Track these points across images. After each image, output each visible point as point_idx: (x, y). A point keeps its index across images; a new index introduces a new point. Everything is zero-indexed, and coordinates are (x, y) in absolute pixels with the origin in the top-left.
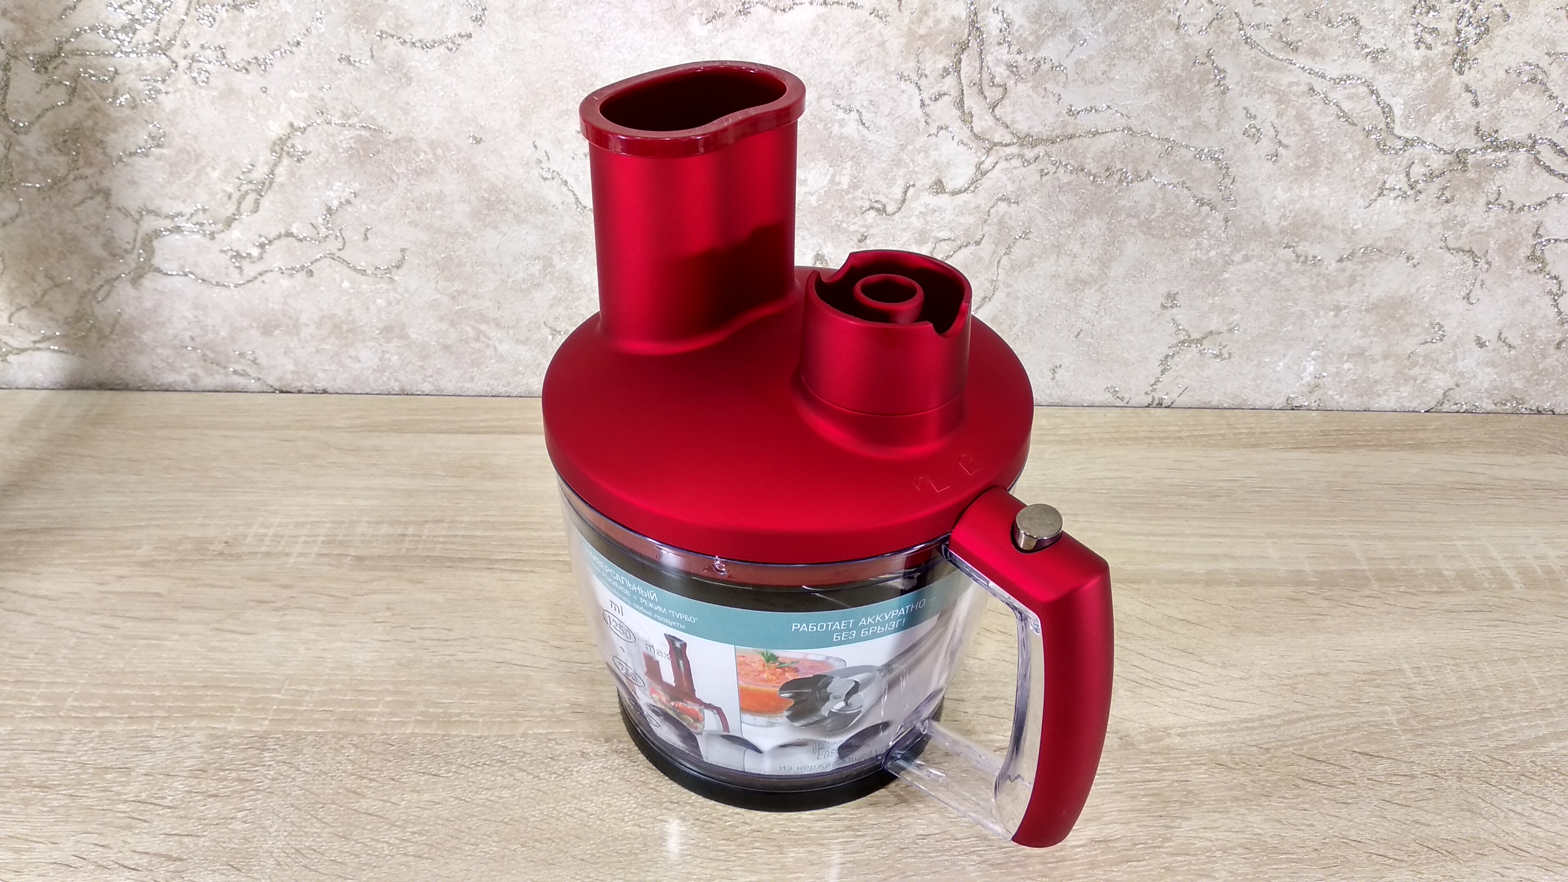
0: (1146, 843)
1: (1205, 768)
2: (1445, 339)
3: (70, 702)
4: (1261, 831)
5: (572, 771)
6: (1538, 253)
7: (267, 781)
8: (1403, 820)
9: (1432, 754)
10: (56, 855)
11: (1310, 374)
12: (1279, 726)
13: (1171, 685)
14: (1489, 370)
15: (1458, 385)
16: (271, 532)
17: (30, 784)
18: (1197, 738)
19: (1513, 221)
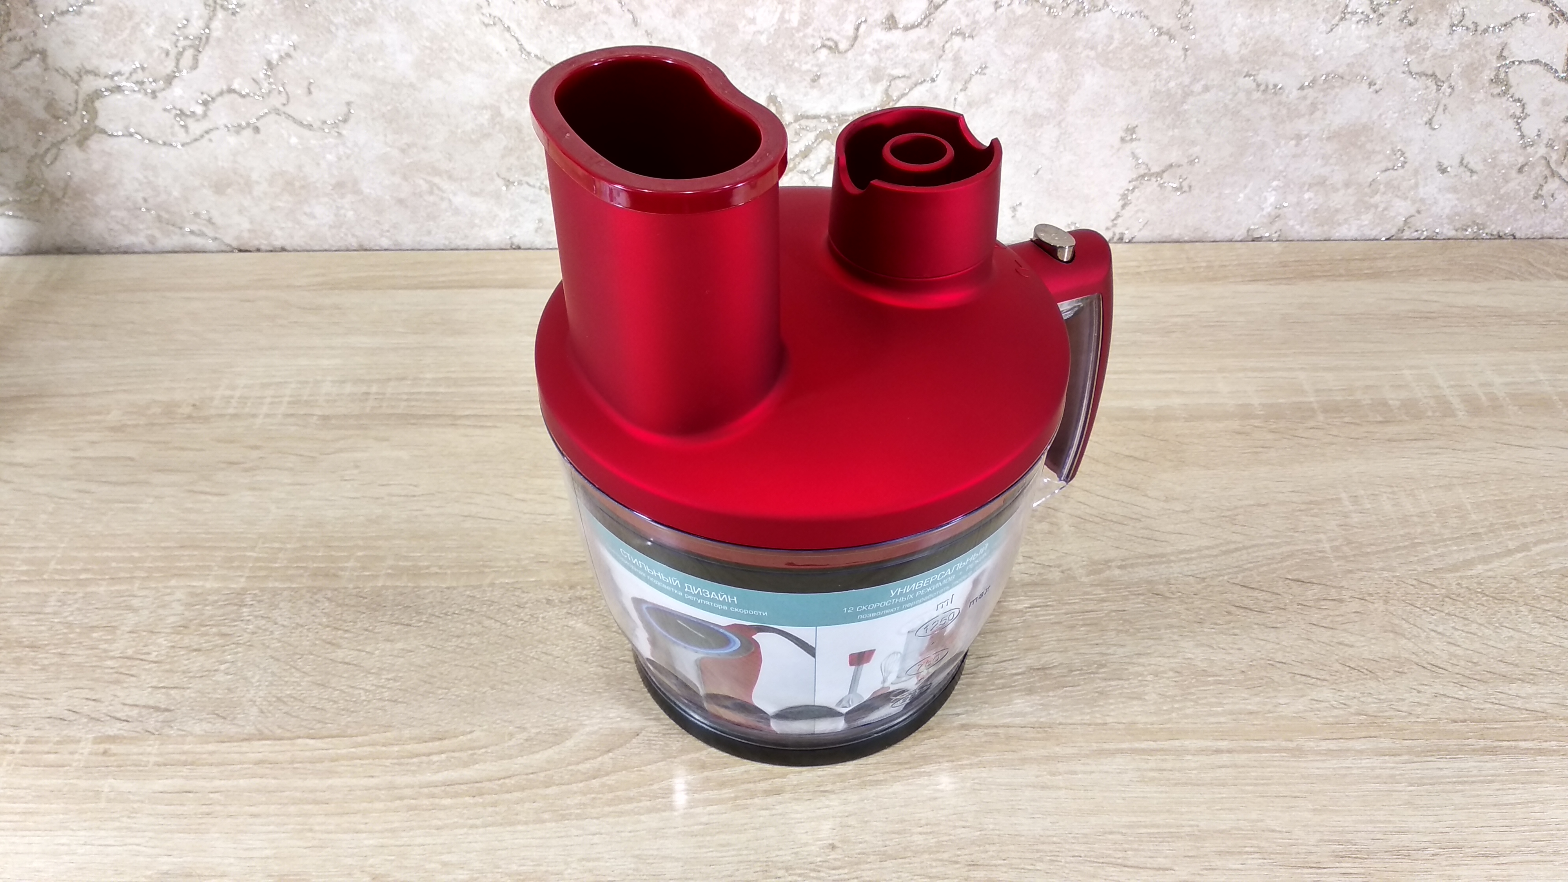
0: (1081, 670)
1: (1142, 597)
2: (1406, 166)
3: (53, 565)
4: (1192, 656)
5: (537, 618)
6: (1502, 76)
7: (246, 635)
8: (1327, 641)
9: (1361, 579)
10: (51, 710)
11: (1271, 205)
12: (1216, 556)
13: (1114, 520)
14: (1449, 196)
15: (1419, 212)
16: (237, 393)
17: (20, 644)
18: (1136, 570)
19: (1477, 44)
